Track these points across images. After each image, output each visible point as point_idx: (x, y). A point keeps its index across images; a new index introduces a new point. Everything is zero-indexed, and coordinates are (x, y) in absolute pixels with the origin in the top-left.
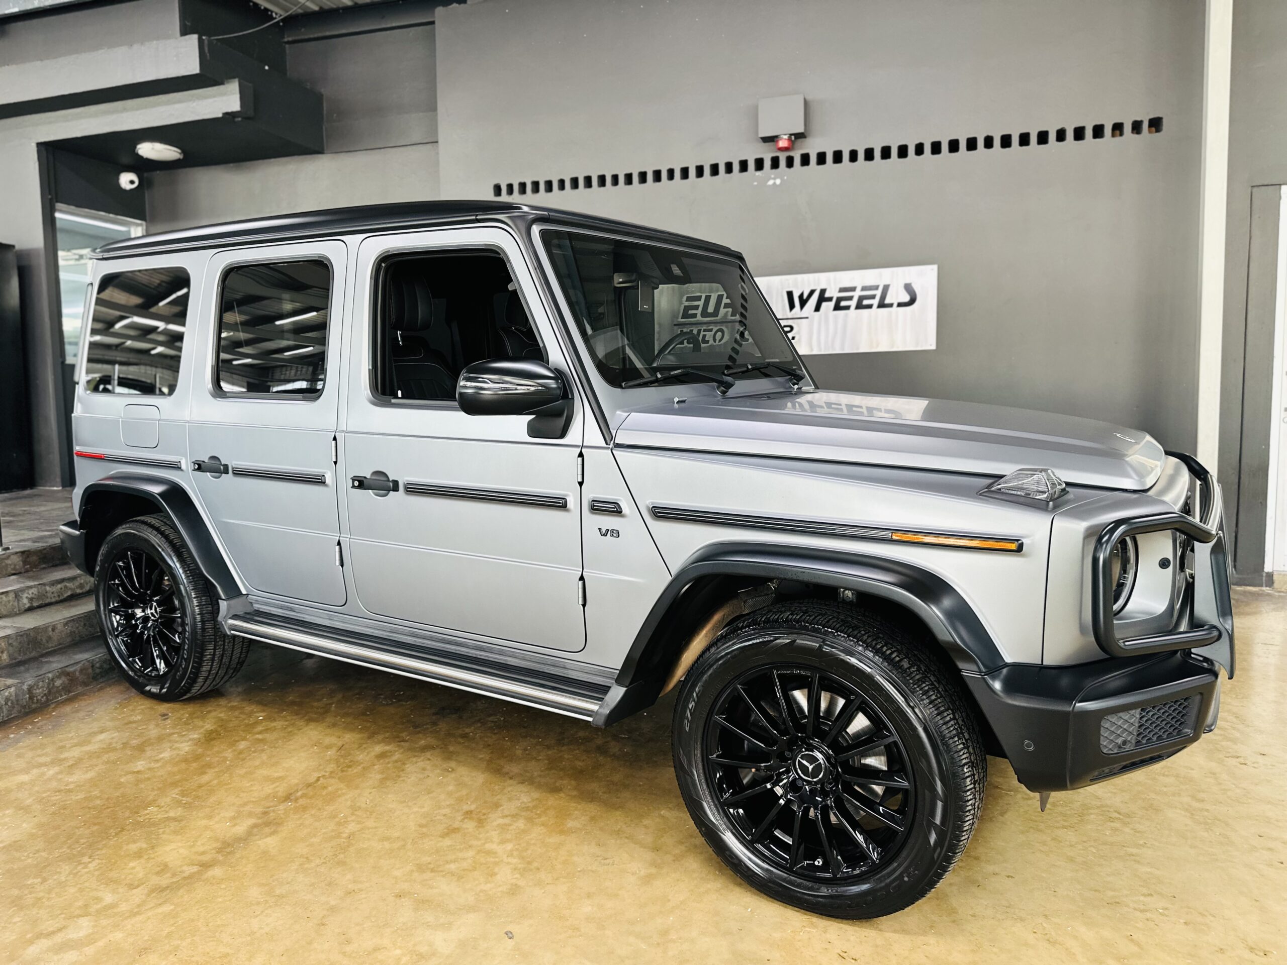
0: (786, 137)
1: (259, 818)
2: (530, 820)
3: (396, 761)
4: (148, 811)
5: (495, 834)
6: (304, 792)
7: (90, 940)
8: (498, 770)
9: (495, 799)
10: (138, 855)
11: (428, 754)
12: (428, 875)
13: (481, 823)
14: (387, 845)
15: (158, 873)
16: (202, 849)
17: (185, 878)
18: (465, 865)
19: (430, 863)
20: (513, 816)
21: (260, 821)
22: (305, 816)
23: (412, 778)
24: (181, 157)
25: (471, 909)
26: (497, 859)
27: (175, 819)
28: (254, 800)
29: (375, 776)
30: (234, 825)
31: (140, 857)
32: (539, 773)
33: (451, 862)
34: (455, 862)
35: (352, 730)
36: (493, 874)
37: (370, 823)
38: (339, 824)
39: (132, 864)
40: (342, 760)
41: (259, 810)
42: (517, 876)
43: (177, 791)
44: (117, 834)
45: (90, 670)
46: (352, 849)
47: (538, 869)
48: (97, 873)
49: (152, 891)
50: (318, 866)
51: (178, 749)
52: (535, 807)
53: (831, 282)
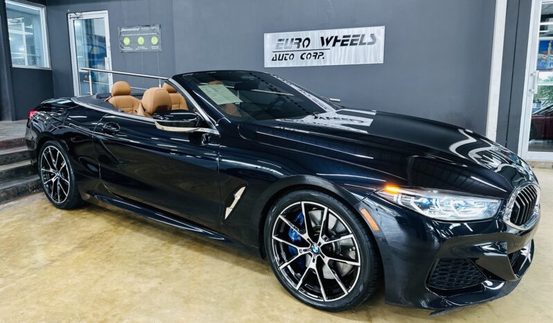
4: (33, 242)
5: (173, 252)
6: (99, 236)
12: (143, 265)
13: (169, 248)
15: (33, 264)
16: (53, 255)
17: (44, 265)
18: (159, 262)
19: (144, 261)
20: (182, 245)
21: (78, 246)
22: (97, 245)
25: (158, 277)
26: (172, 260)
27: (43, 245)
28: (77, 238)
29: (129, 230)
30: (67, 247)
31: (27, 258)
33: (154, 261)
36: (169, 265)
37: (123, 247)
38: (111, 247)
39: (23, 260)
41: (78, 242)
42: (180, 265)
43: (46, 235)
44: (19, 249)
45: (16, 191)
46: (114, 256)
47: (189, 263)
48: (9, 263)
50: (99, 261)
51: (49, 220)
53: (340, 33)
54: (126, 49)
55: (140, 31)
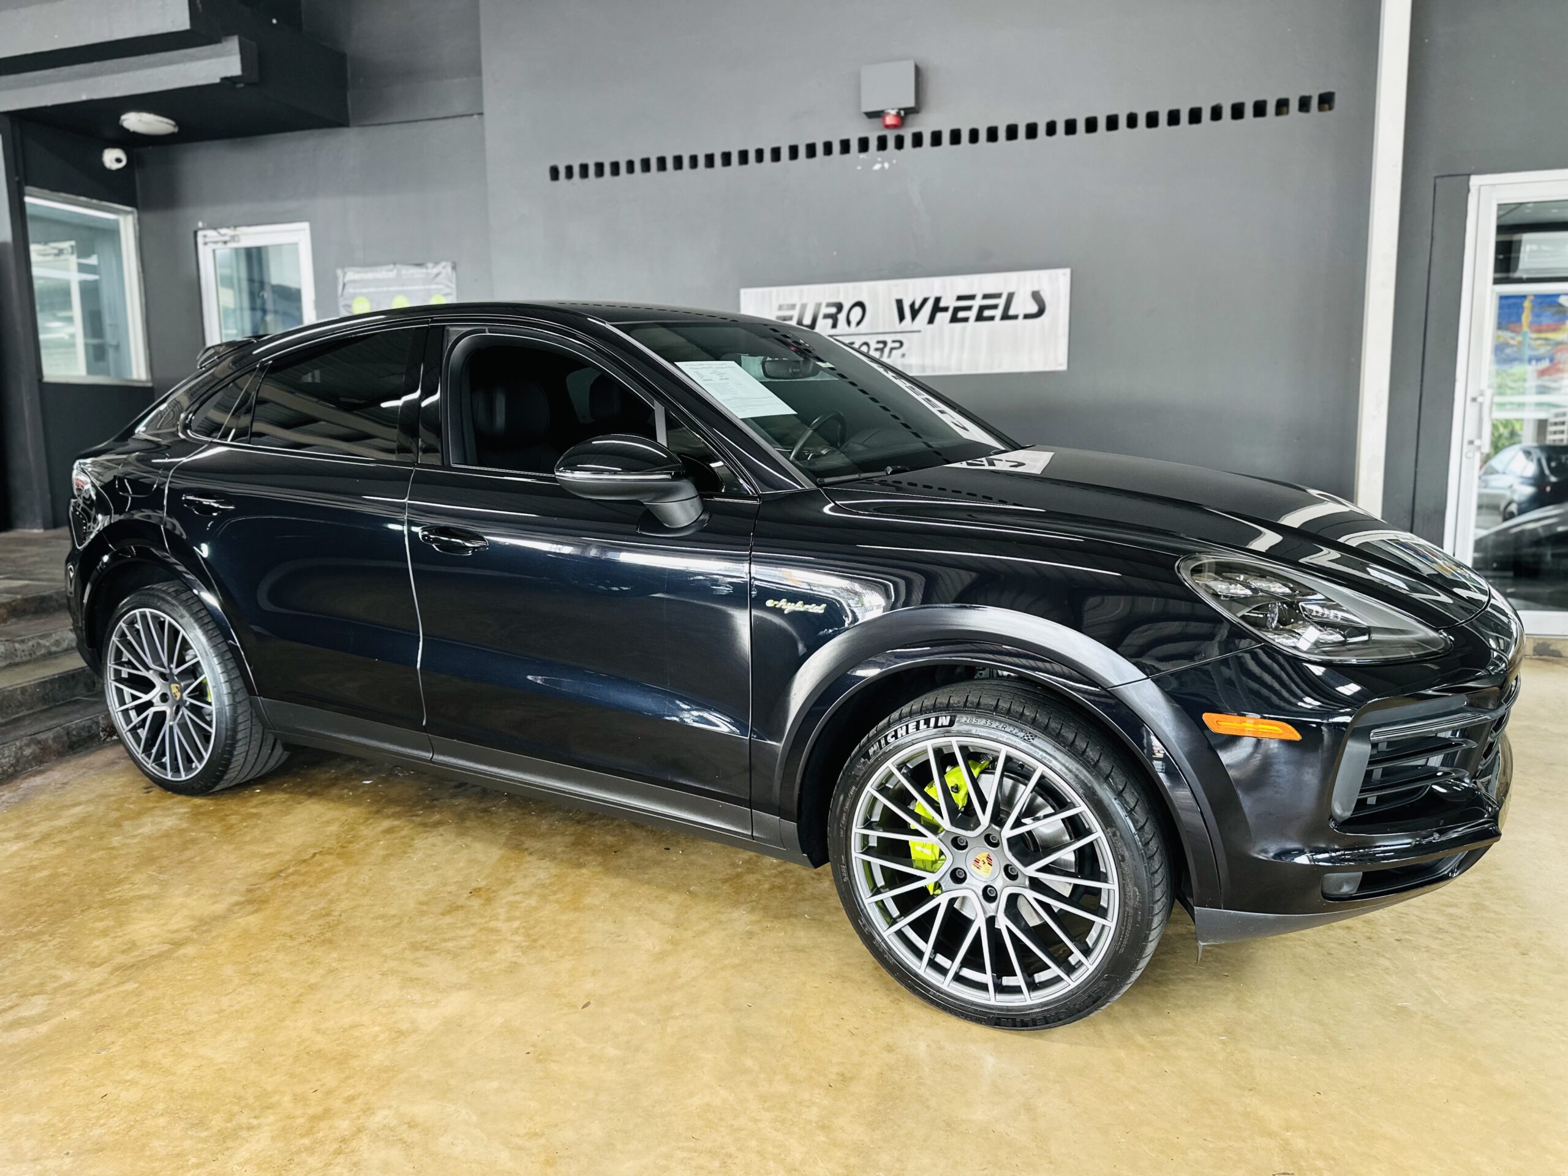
0: (894, 112)
1: (242, 896)
2: (544, 898)
3: (404, 837)
4: (117, 890)
5: (502, 912)
6: (297, 868)
7: (43, 1018)
8: (517, 845)
9: (508, 876)
10: (104, 933)
11: (441, 829)
12: (421, 953)
13: (488, 901)
14: (380, 922)
15: (123, 952)
16: (176, 927)
17: (153, 957)
18: (464, 943)
19: (424, 942)
20: (525, 893)
21: (243, 899)
22: (294, 894)
23: (420, 854)
24: (176, 130)
25: (460, 987)
26: (500, 937)
27: (146, 897)
28: (239, 877)
29: (379, 850)
30: (214, 903)
31: (107, 935)
32: (564, 849)
33: (449, 940)
34: (453, 940)
35: (359, 804)
36: (492, 953)
37: (366, 901)
38: (331, 902)
39: (96, 943)
40: (343, 835)
41: (243, 888)
42: (519, 954)
43: (154, 867)
44: (83, 911)
45: (65, 738)
46: (341, 927)
47: (544, 947)
48: (58, 951)
49: (116, 969)
50: (301, 944)
51: (160, 823)
52: (551, 884)
53: (949, 288)
55: (399, 280)
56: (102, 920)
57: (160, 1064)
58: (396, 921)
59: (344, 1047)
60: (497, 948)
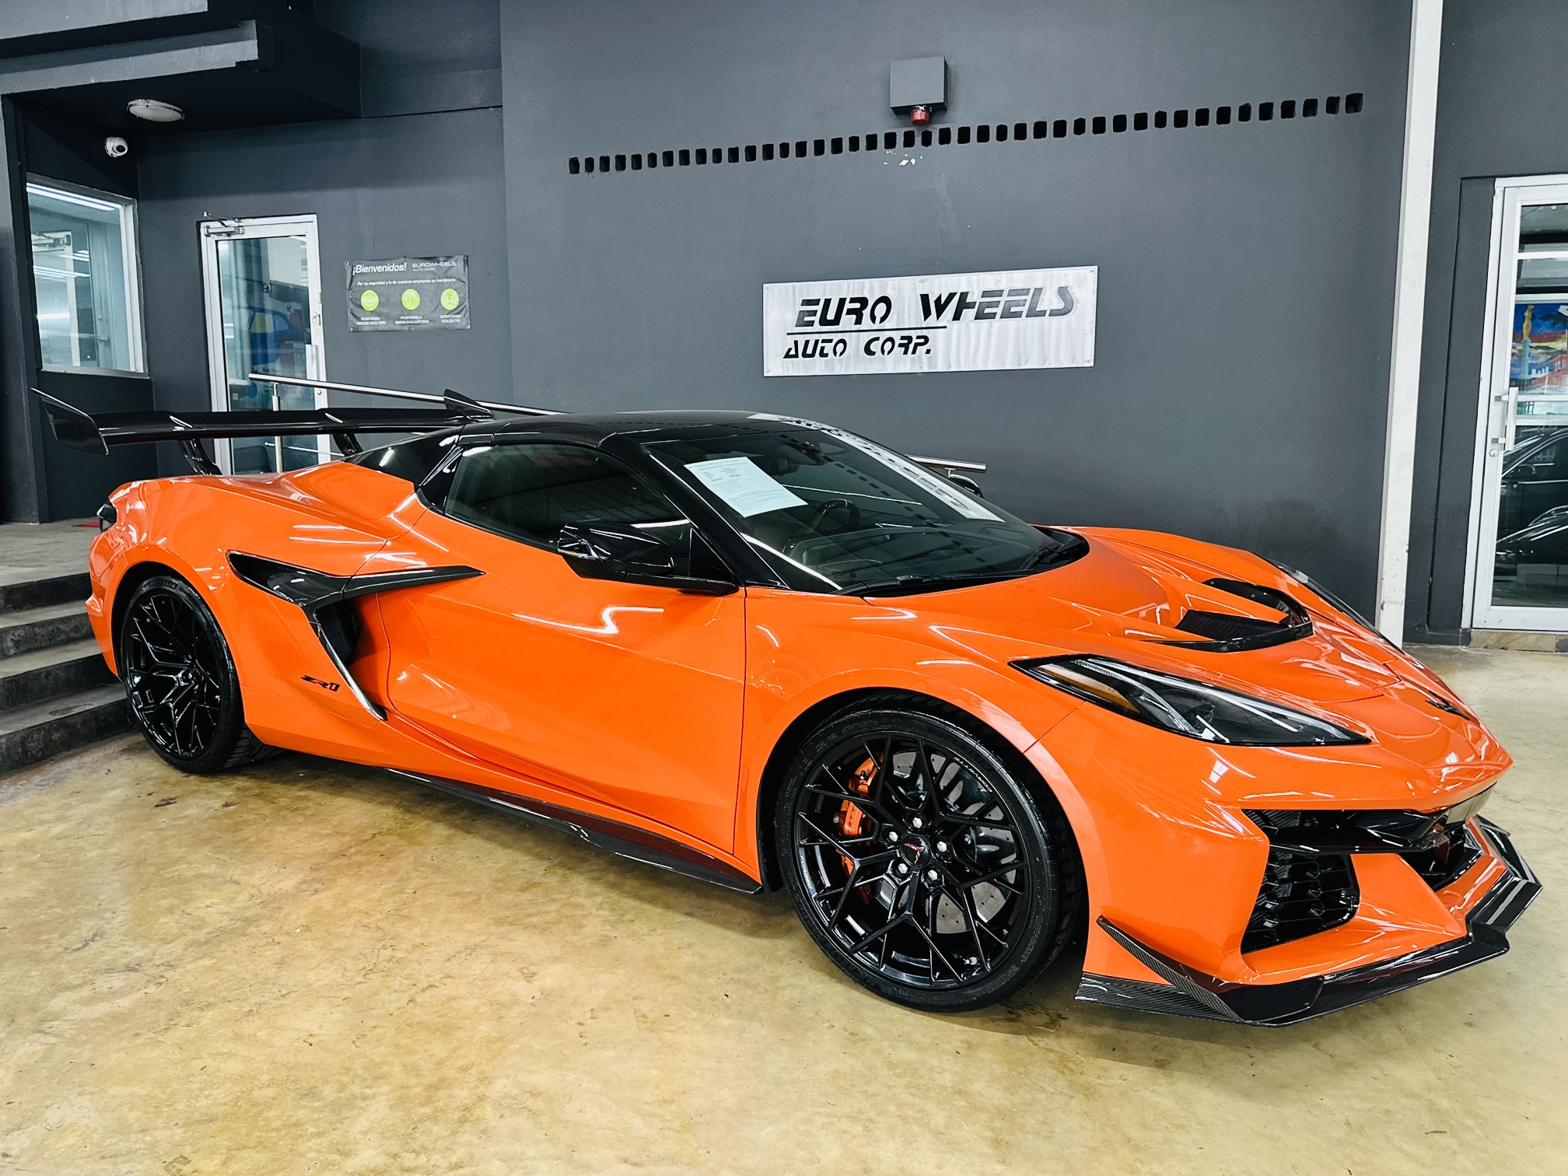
0: (923, 108)
1: (308, 875)
4: (176, 868)
6: (359, 848)
10: (170, 910)
12: (506, 928)
14: (457, 900)
15: (193, 928)
18: (548, 917)
19: (508, 917)
20: (602, 870)
21: (309, 877)
22: (361, 873)
23: (484, 835)
24: (183, 117)
25: (557, 960)
26: (585, 912)
27: (207, 876)
28: (300, 856)
29: (440, 832)
30: (280, 882)
31: (172, 913)
33: (533, 915)
34: (536, 915)
36: (583, 926)
38: (401, 880)
39: (163, 920)
42: (608, 928)
43: (208, 847)
44: (143, 889)
45: (93, 723)
46: (417, 904)
47: (632, 921)
49: (190, 945)
50: (379, 920)
51: (204, 805)
53: (974, 284)
54: (367, 323)
55: (409, 274)
56: (165, 898)
57: (255, 1036)
58: (473, 898)
59: (445, 1019)
60: (584, 922)
